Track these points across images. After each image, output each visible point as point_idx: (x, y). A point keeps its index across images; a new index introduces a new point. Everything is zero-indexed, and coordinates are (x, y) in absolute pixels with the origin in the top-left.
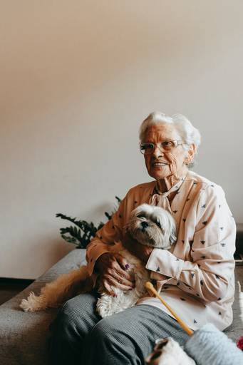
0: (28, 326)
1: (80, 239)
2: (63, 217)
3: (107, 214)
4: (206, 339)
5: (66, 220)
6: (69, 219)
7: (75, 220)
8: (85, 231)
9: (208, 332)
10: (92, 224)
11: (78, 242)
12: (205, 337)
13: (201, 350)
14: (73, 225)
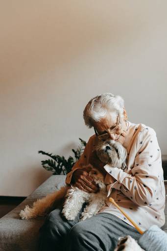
0: (25, 230)
1: (55, 168)
2: (44, 153)
3: (73, 150)
4: (153, 236)
5: (45, 155)
6: (47, 154)
7: (52, 155)
8: (59, 163)
9: (155, 231)
10: (63, 158)
11: (54, 170)
12: (152, 235)
13: (150, 244)
14: (51, 159)
